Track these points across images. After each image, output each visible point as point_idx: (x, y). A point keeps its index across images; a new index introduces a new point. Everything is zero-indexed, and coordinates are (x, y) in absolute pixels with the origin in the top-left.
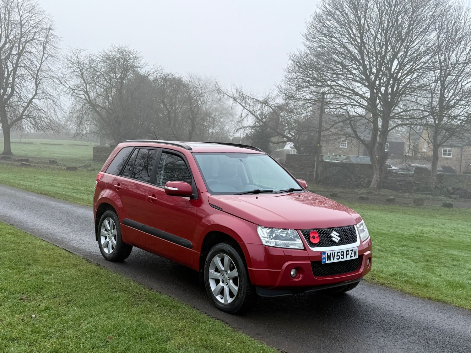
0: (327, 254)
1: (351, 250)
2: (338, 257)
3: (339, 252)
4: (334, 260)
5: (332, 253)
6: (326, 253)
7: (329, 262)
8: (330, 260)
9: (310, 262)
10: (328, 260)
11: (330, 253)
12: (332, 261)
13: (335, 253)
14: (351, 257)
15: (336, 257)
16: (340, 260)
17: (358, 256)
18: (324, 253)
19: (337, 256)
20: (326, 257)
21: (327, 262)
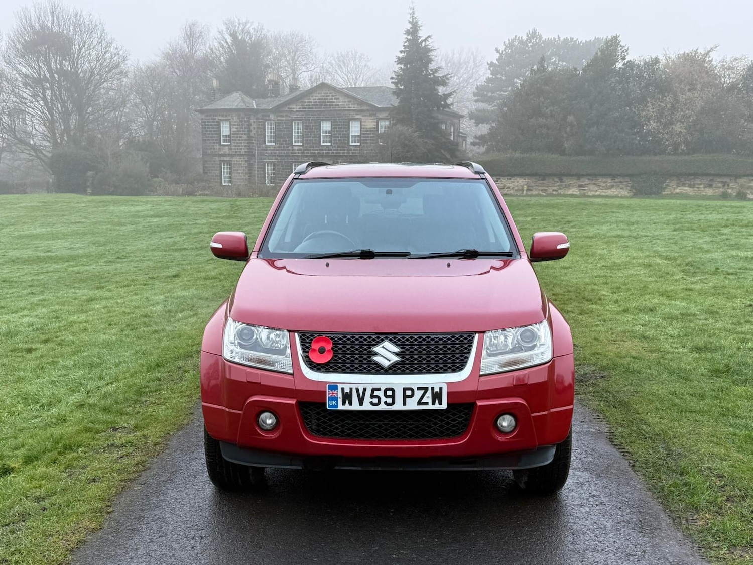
0: (343, 389)
1: (419, 389)
2: (375, 401)
3: (379, 389)
4: (361, 403)
5: (357, 389)
6: (340, 387)
7: (347, 407)
8: (351, 404)
9: (293, 402)
10: (344, 404)
11: (351, 389)
12: (355, 406)
13: (365, 390)
14: (420, 403)
15: (367, 399)
16: (383, 407)
17: (449, 404)
18: (334, 387)
19: (372, 396)
20: (340, 395)
21: (341, 407)
